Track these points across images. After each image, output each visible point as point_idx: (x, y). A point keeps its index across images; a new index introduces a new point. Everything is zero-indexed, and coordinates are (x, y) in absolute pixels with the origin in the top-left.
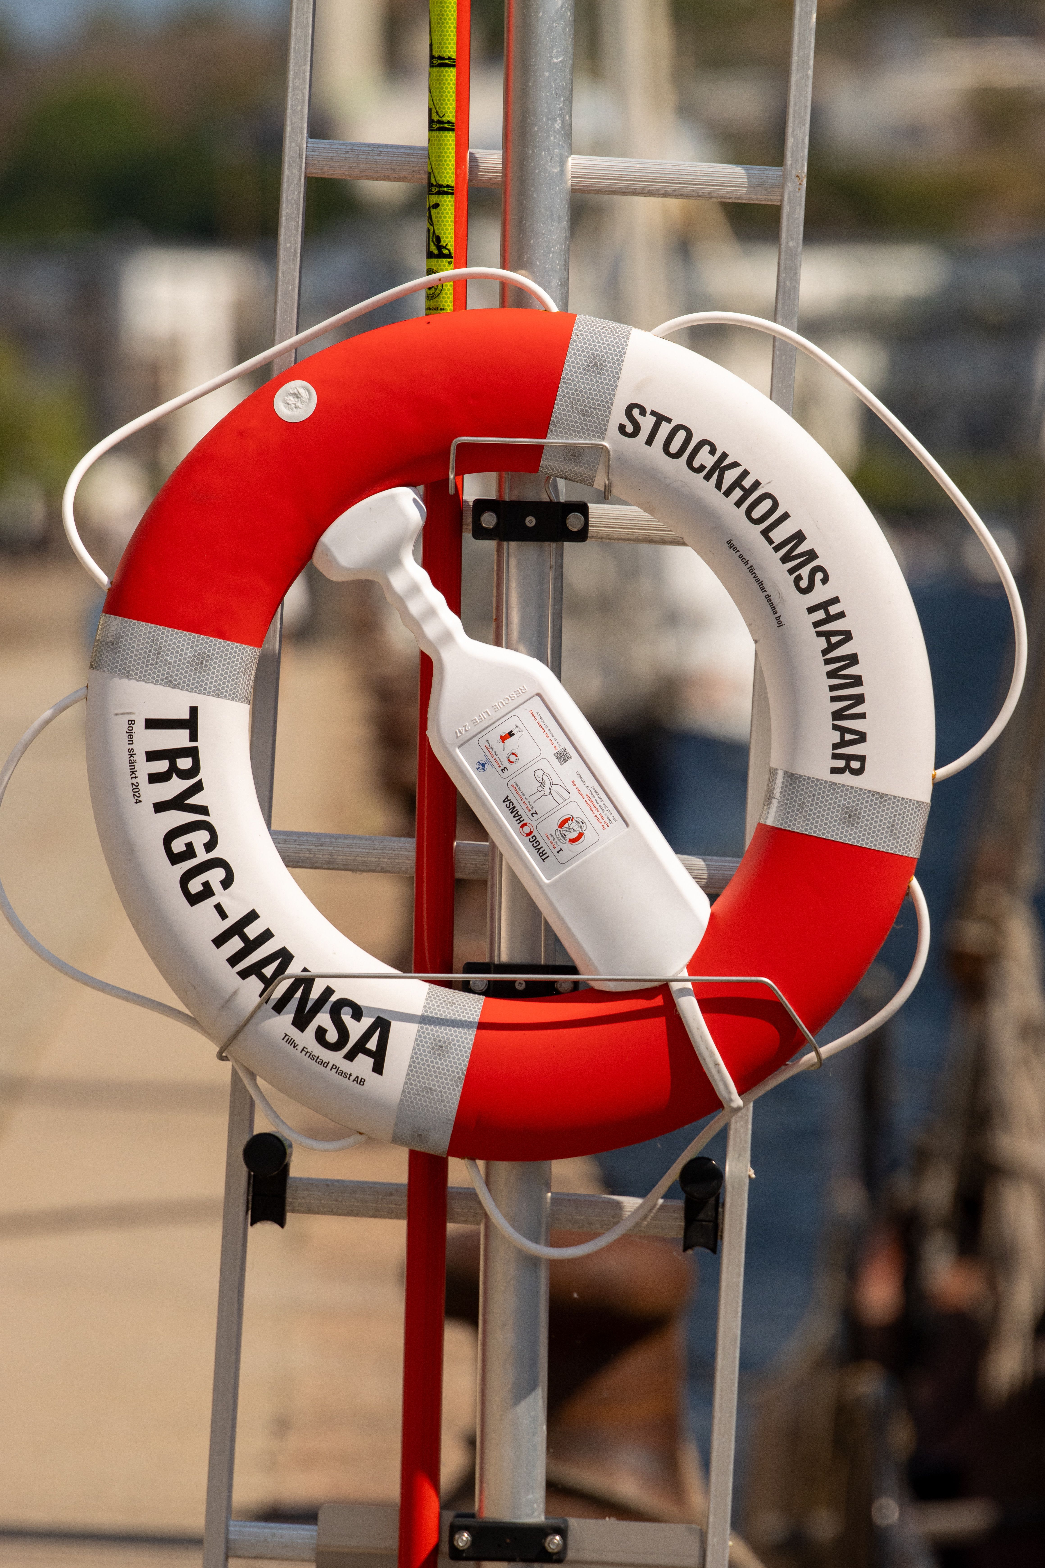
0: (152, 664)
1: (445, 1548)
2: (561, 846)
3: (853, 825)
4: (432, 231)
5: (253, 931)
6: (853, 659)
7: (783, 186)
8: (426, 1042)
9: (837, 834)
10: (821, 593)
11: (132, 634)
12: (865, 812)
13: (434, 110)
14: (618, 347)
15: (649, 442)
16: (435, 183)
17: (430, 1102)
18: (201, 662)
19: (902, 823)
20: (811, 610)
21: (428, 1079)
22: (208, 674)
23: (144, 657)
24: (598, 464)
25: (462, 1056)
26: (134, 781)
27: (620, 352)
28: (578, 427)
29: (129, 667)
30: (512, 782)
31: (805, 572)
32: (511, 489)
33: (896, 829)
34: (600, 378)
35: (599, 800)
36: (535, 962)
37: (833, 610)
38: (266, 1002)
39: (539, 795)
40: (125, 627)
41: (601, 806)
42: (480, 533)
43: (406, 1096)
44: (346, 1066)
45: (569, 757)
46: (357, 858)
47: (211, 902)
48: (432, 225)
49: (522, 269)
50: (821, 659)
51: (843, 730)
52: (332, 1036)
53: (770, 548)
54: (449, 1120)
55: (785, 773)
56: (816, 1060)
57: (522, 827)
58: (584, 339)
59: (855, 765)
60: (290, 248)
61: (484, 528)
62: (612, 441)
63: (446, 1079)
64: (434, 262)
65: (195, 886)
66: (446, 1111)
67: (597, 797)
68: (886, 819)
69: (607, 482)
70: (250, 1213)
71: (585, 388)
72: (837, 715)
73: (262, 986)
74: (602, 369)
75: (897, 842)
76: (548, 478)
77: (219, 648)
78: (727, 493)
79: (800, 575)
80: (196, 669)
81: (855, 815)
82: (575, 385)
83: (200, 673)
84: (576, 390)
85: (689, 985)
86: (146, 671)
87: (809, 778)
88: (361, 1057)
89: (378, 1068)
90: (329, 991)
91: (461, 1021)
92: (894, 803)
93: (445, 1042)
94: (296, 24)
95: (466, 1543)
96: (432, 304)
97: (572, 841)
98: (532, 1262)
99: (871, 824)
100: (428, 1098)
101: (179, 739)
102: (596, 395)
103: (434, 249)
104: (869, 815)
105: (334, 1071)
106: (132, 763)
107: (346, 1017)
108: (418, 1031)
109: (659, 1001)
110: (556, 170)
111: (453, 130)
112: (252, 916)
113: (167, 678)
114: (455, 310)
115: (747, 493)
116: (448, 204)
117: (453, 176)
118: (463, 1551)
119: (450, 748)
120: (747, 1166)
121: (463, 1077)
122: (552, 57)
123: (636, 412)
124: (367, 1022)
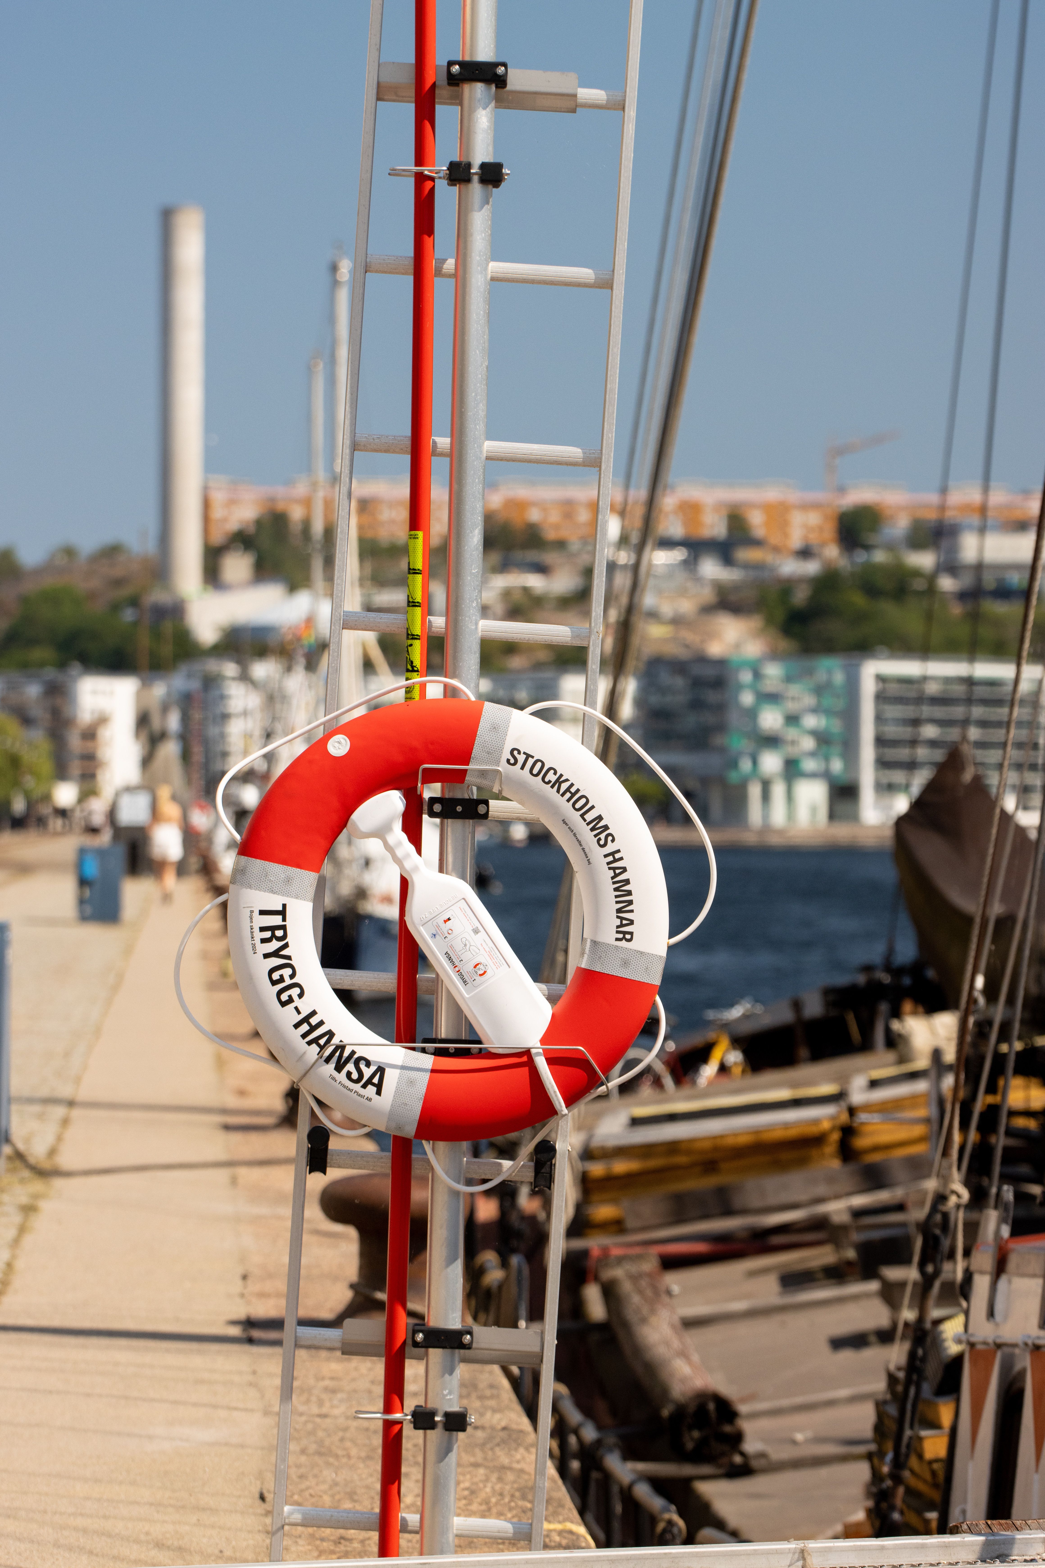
0: (263, 882)
1: (409, 1341)
2: (475, 977)
3: (627, 968)
4: (408, 658)
5: (314, 1021)
6: (627, 882)
7: (589, 637)
8: (404, 1079)
9: (618, 973)
10: (610, 848)
11: (253, 866)
12: (633, 961)
13: (410, 596)
14: (506, 719)
15: (522, 768)
16: (410, 634)
17: (406, 1111)
18: (288, 881)
19: (652, 967)
20: (606, 856)
21: (405, 1099)
22: (292, 887)
23: (259, 878)
24: (496, 779)
25: (423, 1086)
26: (253, 942)
27: (507, 721)
28: (485, 760)
29: (251, 883)
30: (450, 944)
31: (603, 836)
32: (449, 792)
33: (649, 970)
34: (497, 735)
35: (495, 954)
36: (460, 1038)
37: (617, 856)
38: (321, 1058)
39: (463, 951)
40: (249, 862)
41: (496, 957)
42: (432, 814)
43: (393, 1107)
44: (362, 1091)
45: (479, 932)
46: (366, 983)
47: (292, 1005)
48: (409, 655)
49: (455, 678)
50: (611, 881)
51: (622, 919)
52: (355, 1076)
53: (585, 824)
54: (416, 1120)
55: (592, 941)
56: (606, 1090)
57: (455, 967)
58: (489, 714)
59: (628, 937)
60: (334, 667)
61: (435, 812)
62: (503, 767)
63: (414, 1099)
64: (409, 674)
65: (284, 997)
66: (414, 1115)
67: (494, 952)
68: (643, 965)
69: (500, 789)
70: (308, 1167)
71: (489, 740)
72: (619, 911)
73: (319, 1049)
74: (498, 730)
75: (649, 977)
76: (469, 786)
77: (298, 873)
78: (563, 795)
79: (600, 838)
80: (286, 884)
81: (628, 962)
82: (484, 739)
83: (288, 886)
84: (485, 741)
85: (541, 1051)
86: (260, 885)
87: (604, 943)
88: (370, 1086)
89: (379, 1093)
90: (353, 1053)
91: (422, 1068)
92: (648, 956)
93: (413, 1079)
94: (339, 552)
95: (421, 1339)
96: (409, 696)
97: (481, 975)
98: (456, 1194)
99: (636, 967)
100: (405, 1108)
101: (277, 920)
102: (495, 744)
103: (409, 667)
104: (635, 963)
105: (356, 1094)
106: (252, 933)
107: (362, 1066)
108: (400, 1074)
109: (525, 1059)
110: (473, 627)
111: (420, 606)
112: (314, 1013)
113: (270, 889)
114: (420, 698)
115: (573, 795)
116: (417, 644)
117: (420, 630)
118: (419, 1343)
119: (417, 926)
120: (567, 1145)
121: (423, 1098)
122: (472, 570)
123: (515, 753)
124: (373, 1068)
